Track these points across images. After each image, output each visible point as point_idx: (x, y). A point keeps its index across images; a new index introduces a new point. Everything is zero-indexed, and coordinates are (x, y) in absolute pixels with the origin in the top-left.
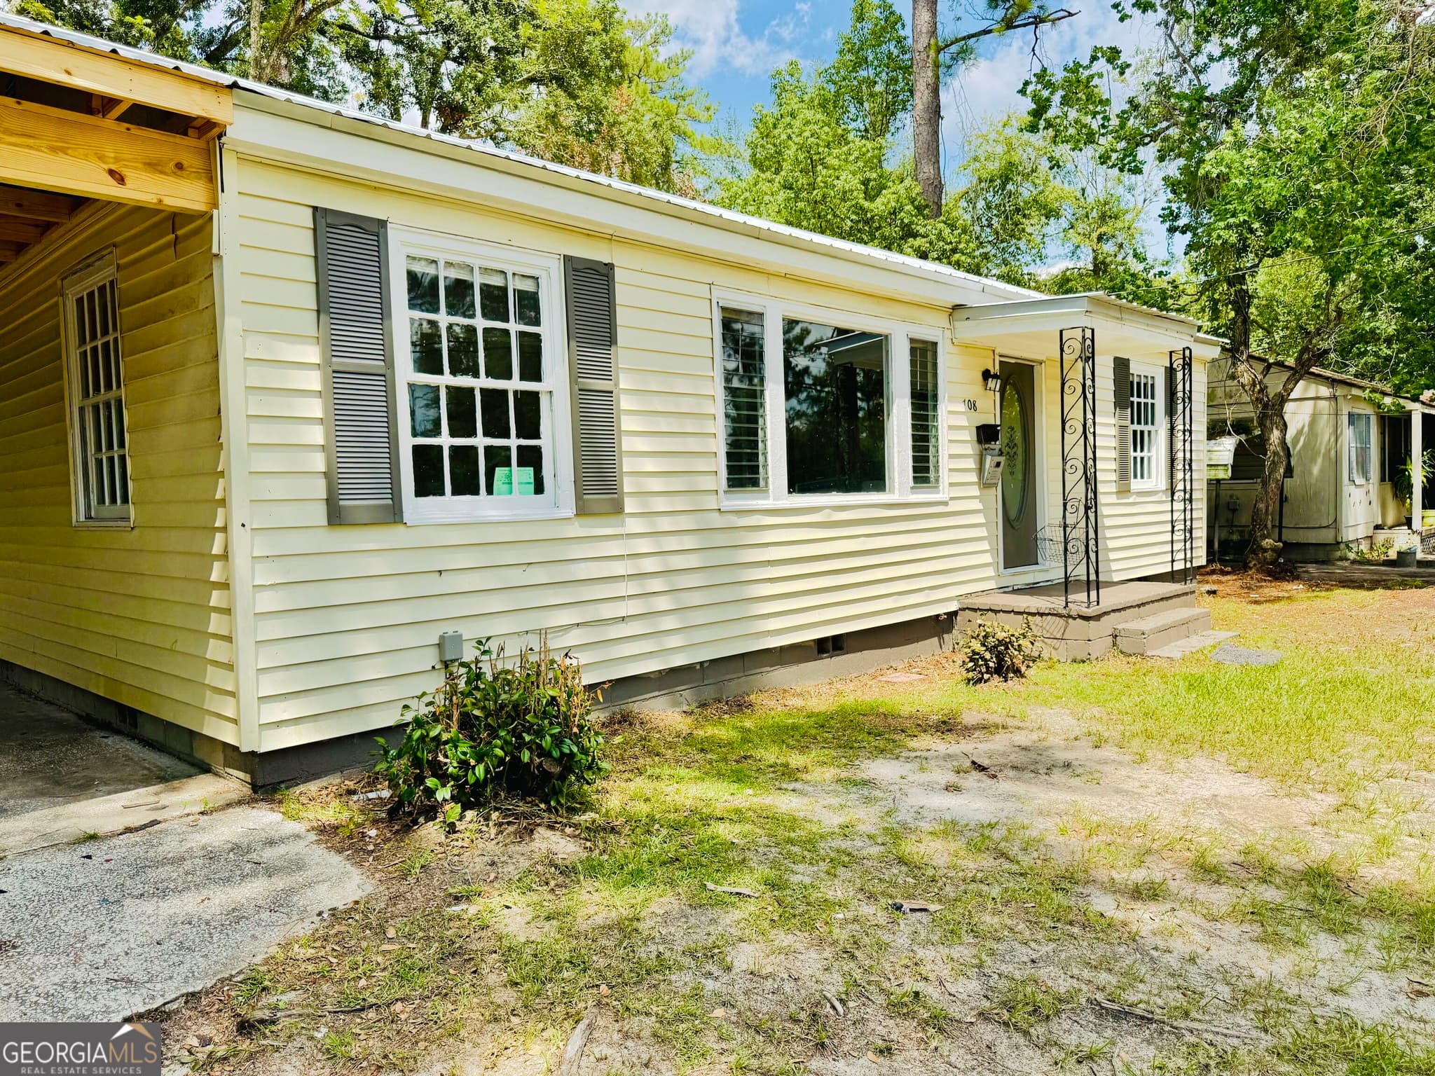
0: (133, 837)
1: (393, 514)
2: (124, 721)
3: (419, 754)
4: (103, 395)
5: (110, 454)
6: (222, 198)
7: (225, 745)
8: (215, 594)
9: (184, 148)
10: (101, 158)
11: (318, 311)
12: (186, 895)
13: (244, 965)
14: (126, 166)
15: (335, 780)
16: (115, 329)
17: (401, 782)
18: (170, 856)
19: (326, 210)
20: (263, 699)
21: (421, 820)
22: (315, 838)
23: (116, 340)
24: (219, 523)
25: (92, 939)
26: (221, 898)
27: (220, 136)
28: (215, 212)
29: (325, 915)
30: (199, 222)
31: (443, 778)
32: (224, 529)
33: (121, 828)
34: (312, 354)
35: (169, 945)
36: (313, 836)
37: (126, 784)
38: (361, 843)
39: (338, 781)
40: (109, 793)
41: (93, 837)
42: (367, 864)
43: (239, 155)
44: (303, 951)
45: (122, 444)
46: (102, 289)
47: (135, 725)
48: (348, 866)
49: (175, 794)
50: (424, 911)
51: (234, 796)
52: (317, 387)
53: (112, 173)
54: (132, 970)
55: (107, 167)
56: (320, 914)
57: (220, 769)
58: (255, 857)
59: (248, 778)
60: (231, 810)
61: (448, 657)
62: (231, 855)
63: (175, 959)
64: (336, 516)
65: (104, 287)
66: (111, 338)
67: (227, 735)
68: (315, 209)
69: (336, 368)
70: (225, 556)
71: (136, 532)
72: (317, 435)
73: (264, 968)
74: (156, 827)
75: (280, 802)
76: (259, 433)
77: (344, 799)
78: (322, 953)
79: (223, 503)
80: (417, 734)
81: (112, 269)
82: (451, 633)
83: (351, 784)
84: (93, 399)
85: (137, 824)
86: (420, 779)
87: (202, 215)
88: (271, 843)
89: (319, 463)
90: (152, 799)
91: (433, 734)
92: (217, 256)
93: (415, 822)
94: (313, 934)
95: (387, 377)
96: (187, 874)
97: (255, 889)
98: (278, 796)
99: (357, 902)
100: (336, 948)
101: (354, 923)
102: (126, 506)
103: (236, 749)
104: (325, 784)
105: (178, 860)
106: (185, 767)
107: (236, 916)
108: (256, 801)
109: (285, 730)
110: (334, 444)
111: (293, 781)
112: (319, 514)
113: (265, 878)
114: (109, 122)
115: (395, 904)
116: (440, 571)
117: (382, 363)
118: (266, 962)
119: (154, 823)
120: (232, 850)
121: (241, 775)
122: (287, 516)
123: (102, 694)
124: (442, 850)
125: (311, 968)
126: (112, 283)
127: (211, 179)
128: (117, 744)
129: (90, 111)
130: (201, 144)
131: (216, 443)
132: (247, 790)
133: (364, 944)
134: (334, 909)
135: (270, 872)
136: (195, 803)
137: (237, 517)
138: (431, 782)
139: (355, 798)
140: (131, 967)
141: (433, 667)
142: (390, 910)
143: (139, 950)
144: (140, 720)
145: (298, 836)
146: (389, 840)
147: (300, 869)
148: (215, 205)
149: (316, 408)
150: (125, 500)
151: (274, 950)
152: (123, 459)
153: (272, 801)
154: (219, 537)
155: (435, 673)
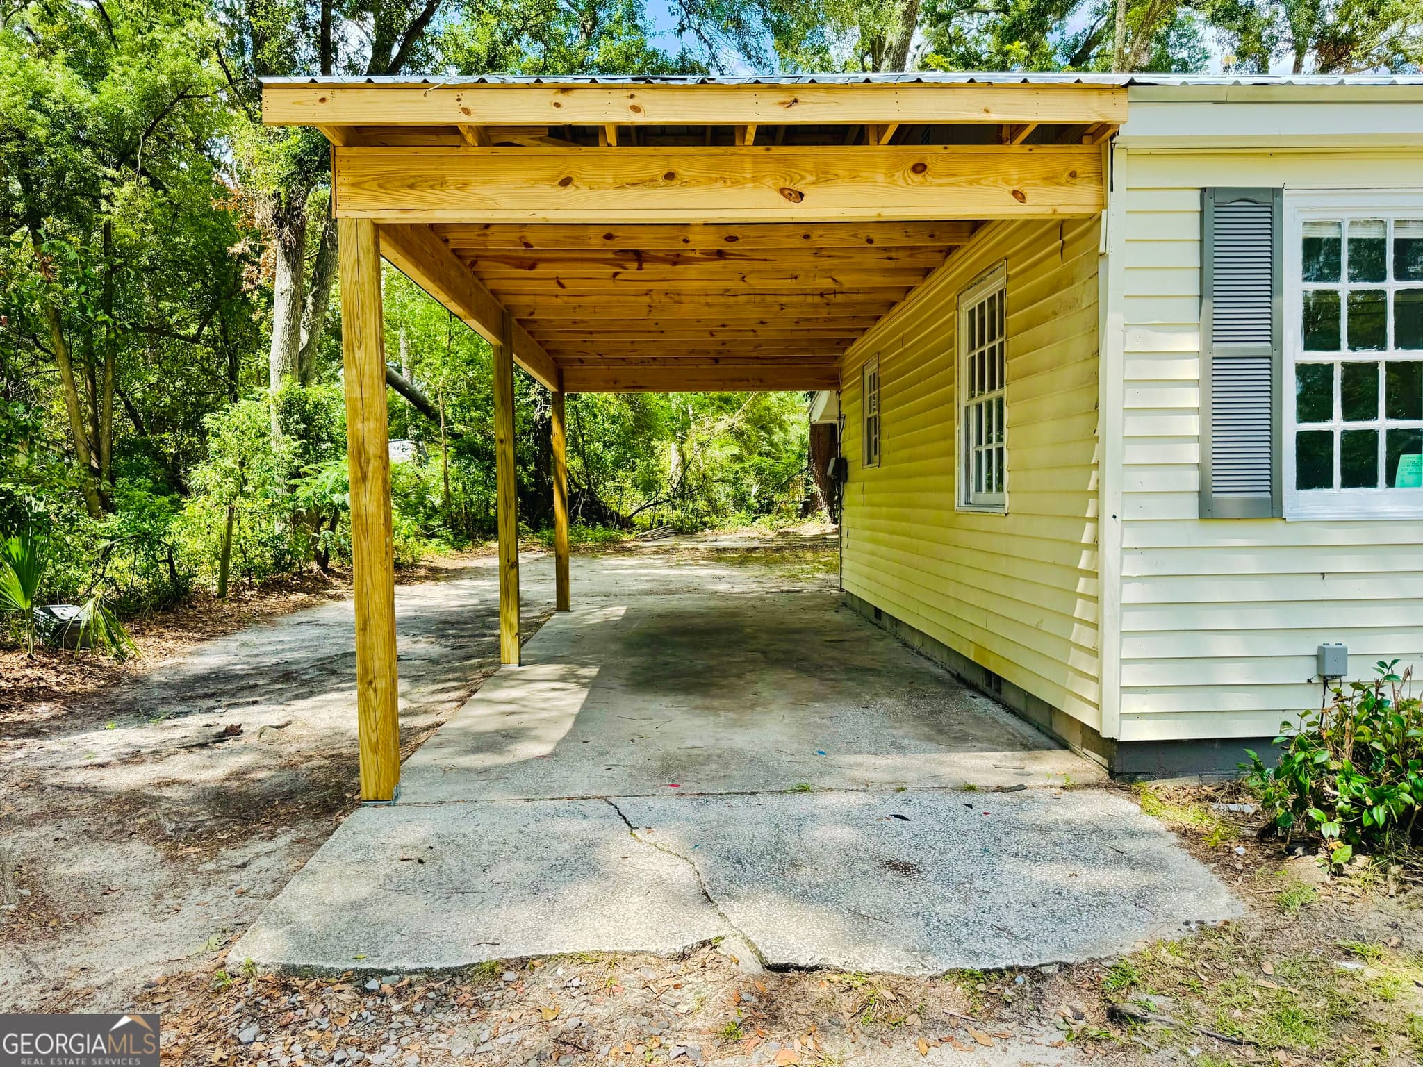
0: (1006, 797)
1: (1272, 508)
2: (990, 685)
3: (1301, 778)
4: (988, 395)
5: (989, 447)
6: (1111, 197)
7: (1084, 725)
8: (1082, 581)
9: (1077, 156)
10: (1007, 182)
11: (1201, 297)
12: (1055, 866)
13: (1112, 953)
14: (1027, 185)
15: (1193, 781)
16: (1001, 334)
17: (1277, 804)
18: (1038, 822)
19: (1215, 189)
20: (1125, 689)
21: (1299, 851)
22: (1176, 840)
23: (1002, 344)
24: (1089, 514)
25: (979, 883)
26: (1088, 879)
27: (1112, 138)
28: (1104, 212)
29: (1193, 927)
30: (1087, 224)
31: (1329, 809)
32: (1096, 519)
33: (994, 786)
34: (1191, 342)
35: (1042, 909)
36: (1173, 838)
37: (995, 745)
38: (1228, 859)
39: (1195, 784)
40: (982, 750)
41: (972, 788)
42: (1236, 884)
43: (1130, 152)
44: (1171, 957)
45: (1000, 440)
46: (991, 300)
47: (999, 691)
48: (1215, 880)
49: (1037, 763)
50: (1307, 955)
51: (1093, 778)
52: (1195, 375)
53: (1015, 193)
54: (1012, 923)
55: (1011, 189)
56: (1187, 923)
57: (1077, 748)
58: (1116, 843)
59: (1105, 762)
60: (1089, 791)
61: (1328, 672)
62: (1093, 837)
63: (1047, 924)
64: (1207, 509)
65: (993, 297)
66: (996, 343)
67: (1087, 717)
68: (1203, 190)
69: (1216, 355)
70: (1095, 545)
71: (1009, 517)
72: (1193, 426)
73: (1133, 962)
74: (1023, 792)
75: (1137, 793)
76: (1134, 427)
77: (1204, 804)
78: (1191, 966)
79: (1096, 493)
80: (1300, 756)
81: (1002, 280)
82: (1332, 645)
83: (1210, 791)
84: (977, 400)
85: (1007, 785)
86: (1300, 805)
87: (1091, 217)
88: (1132, 834)
89: (1192, 454)
90: (1017, 764)
91: (1318, 760)
92: (1103, 255)
93: (1291, 851)
94: (1181, 942)
95: (1272, 361)
96: (1055, 844)
97: (1117, 878)
98: (1134, 787)
99: (1227, 923)
100: (1206, 965)
101: (1225, 945)
102: (1000, 494)
103: (1095, 733)
104: (1182, 784)
105: (1046, 829)
106: (1044, 739)
107: (1101, 901)
108: (1114, 787)
109: (1144, 723)
110: (1210, 434)
111: (1150, 775)
112: (1190, 507)
113: (1128, 869)
114: (1015, 148)
115: (1271, 938)
116: (1323, 574)
117: (1268, 344)
118: (1134, 956)
119: (1022, 787)
120: (1094, 832)
121: (1099, 758)
122: (1157, 508)
123: (972, 658)
124: (1327, 891)
125: (1180, 978)
126: (1001, 293)
127: (1101, 181)
128: (984, 706)
129: (1000, 141)
130: (1093, 149)
131: (1092, 436)
132: (1103, 775)
133: (1238, 971)
134: (1202, 923)
135: (1134, 864)
136: (1056, 776)
137: (1110, 507)
138: (1315, 813)
139: (1215, 806)
140: (1010, 920)
141: (1309, 681)
142: (1265, 942)
143: (1016, 906)
144: (1004, 688)
145: (1158, 834)
146: (1260, 863)
147: (1163, 869)
148: (1103, 205)
149: (1192, 398)
150: (1000, 489)
151: (1141, 946)
152: (1000, 451)
153: (1129, 791)
154: (1089, 527)
155: (1311, 687)
